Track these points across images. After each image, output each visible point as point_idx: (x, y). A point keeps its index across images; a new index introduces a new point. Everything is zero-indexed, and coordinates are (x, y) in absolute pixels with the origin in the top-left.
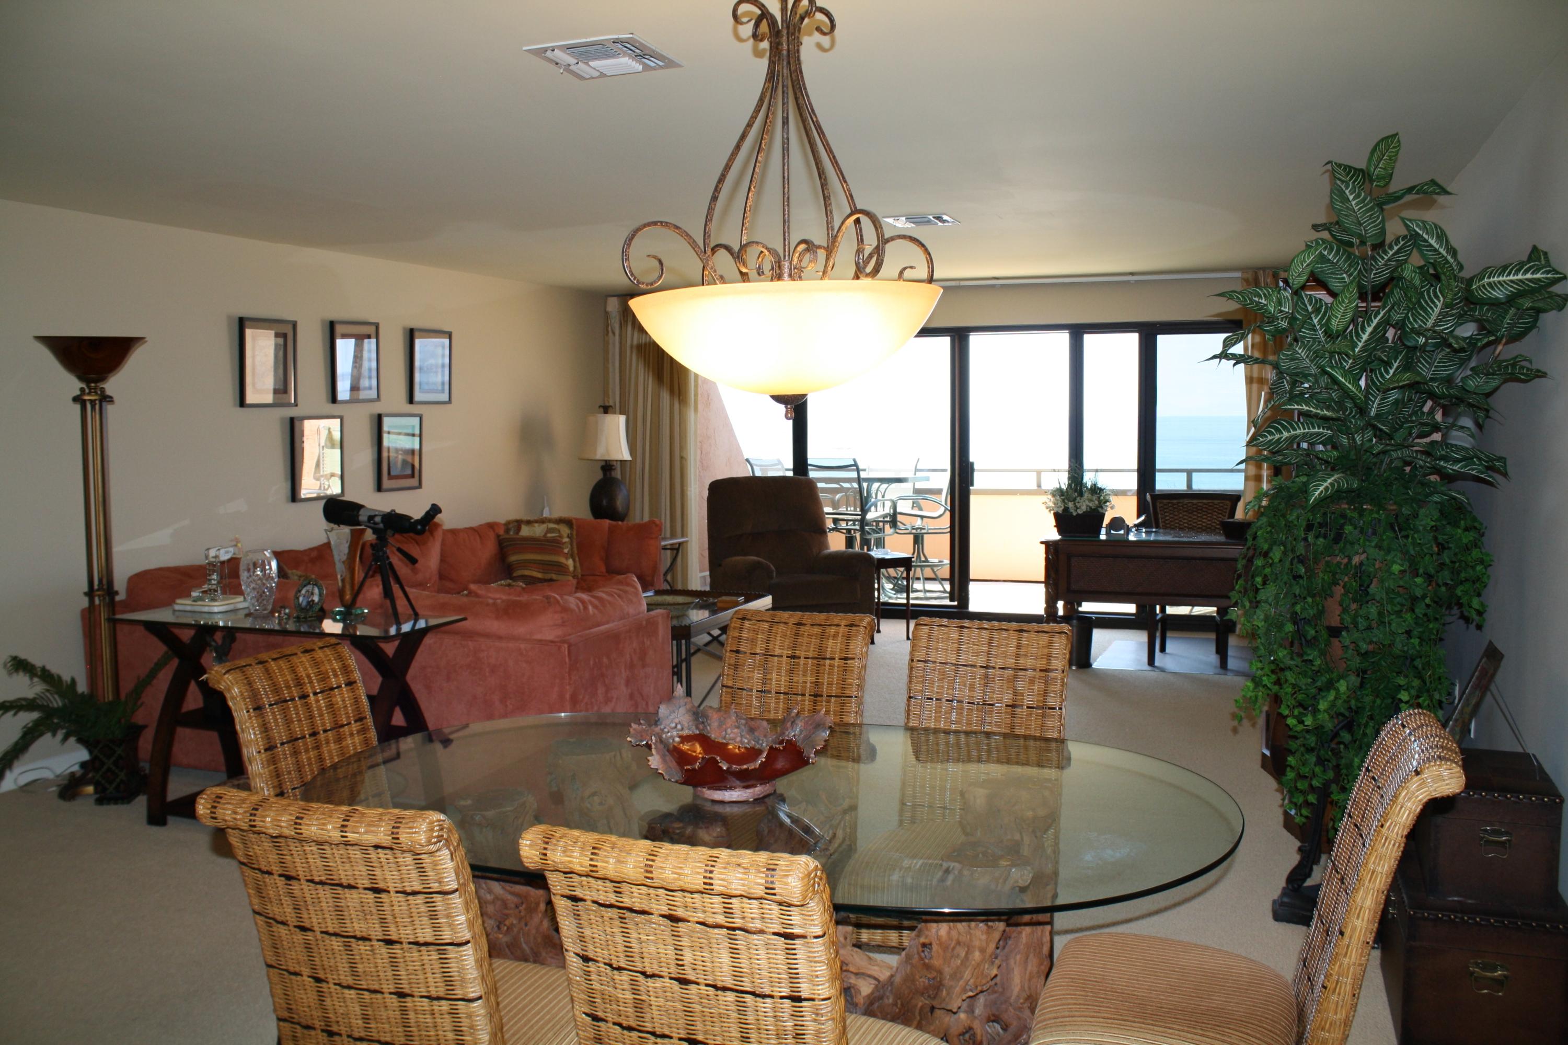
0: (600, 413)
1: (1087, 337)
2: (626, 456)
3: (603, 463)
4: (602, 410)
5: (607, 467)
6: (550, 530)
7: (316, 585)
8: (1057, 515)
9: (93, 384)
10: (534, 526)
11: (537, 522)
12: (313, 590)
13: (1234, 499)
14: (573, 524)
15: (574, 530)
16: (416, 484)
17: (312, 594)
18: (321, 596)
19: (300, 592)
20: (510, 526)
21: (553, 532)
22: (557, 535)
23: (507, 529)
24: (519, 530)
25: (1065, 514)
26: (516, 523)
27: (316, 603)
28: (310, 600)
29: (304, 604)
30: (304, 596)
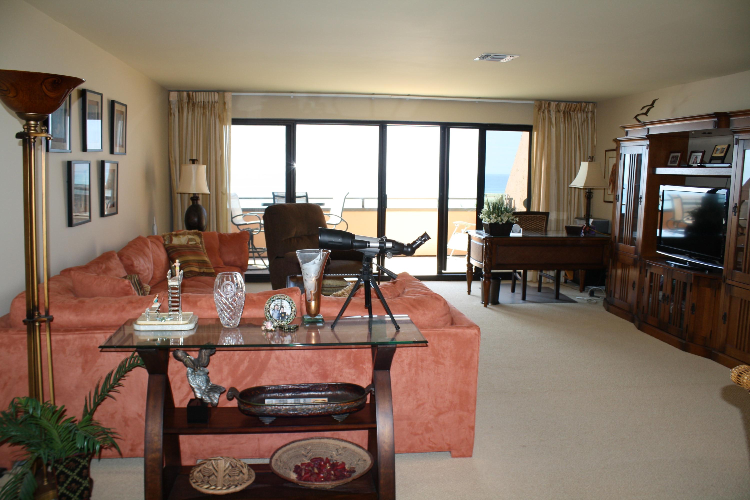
0: (190, 164)
1: (453, 131)
2: (207, 191)
3: (192, 196)
4: (191, 162)
5: (195, 198)
6: (190, 240)
7: (284, 299)
8: (491, 224)
9: (32, 123)
10: (180, 238)
11: (181, 235)
12: (282, 304)
13: (546, 214)
14: (202, 235)
15: (203, 239)
16: (115, 211)
17: (282, 307)
18: (292, 308)
19: (269, 306)
20: (165, 238)
21: (192, 241)
22: (194, 243)
23: (165, 240)
24: (171, 240)
25: (496, 224)
26: (168, 236)
27: (288, 315)
28: (280, 312)
29: (275, 316)
30: (274, 310)
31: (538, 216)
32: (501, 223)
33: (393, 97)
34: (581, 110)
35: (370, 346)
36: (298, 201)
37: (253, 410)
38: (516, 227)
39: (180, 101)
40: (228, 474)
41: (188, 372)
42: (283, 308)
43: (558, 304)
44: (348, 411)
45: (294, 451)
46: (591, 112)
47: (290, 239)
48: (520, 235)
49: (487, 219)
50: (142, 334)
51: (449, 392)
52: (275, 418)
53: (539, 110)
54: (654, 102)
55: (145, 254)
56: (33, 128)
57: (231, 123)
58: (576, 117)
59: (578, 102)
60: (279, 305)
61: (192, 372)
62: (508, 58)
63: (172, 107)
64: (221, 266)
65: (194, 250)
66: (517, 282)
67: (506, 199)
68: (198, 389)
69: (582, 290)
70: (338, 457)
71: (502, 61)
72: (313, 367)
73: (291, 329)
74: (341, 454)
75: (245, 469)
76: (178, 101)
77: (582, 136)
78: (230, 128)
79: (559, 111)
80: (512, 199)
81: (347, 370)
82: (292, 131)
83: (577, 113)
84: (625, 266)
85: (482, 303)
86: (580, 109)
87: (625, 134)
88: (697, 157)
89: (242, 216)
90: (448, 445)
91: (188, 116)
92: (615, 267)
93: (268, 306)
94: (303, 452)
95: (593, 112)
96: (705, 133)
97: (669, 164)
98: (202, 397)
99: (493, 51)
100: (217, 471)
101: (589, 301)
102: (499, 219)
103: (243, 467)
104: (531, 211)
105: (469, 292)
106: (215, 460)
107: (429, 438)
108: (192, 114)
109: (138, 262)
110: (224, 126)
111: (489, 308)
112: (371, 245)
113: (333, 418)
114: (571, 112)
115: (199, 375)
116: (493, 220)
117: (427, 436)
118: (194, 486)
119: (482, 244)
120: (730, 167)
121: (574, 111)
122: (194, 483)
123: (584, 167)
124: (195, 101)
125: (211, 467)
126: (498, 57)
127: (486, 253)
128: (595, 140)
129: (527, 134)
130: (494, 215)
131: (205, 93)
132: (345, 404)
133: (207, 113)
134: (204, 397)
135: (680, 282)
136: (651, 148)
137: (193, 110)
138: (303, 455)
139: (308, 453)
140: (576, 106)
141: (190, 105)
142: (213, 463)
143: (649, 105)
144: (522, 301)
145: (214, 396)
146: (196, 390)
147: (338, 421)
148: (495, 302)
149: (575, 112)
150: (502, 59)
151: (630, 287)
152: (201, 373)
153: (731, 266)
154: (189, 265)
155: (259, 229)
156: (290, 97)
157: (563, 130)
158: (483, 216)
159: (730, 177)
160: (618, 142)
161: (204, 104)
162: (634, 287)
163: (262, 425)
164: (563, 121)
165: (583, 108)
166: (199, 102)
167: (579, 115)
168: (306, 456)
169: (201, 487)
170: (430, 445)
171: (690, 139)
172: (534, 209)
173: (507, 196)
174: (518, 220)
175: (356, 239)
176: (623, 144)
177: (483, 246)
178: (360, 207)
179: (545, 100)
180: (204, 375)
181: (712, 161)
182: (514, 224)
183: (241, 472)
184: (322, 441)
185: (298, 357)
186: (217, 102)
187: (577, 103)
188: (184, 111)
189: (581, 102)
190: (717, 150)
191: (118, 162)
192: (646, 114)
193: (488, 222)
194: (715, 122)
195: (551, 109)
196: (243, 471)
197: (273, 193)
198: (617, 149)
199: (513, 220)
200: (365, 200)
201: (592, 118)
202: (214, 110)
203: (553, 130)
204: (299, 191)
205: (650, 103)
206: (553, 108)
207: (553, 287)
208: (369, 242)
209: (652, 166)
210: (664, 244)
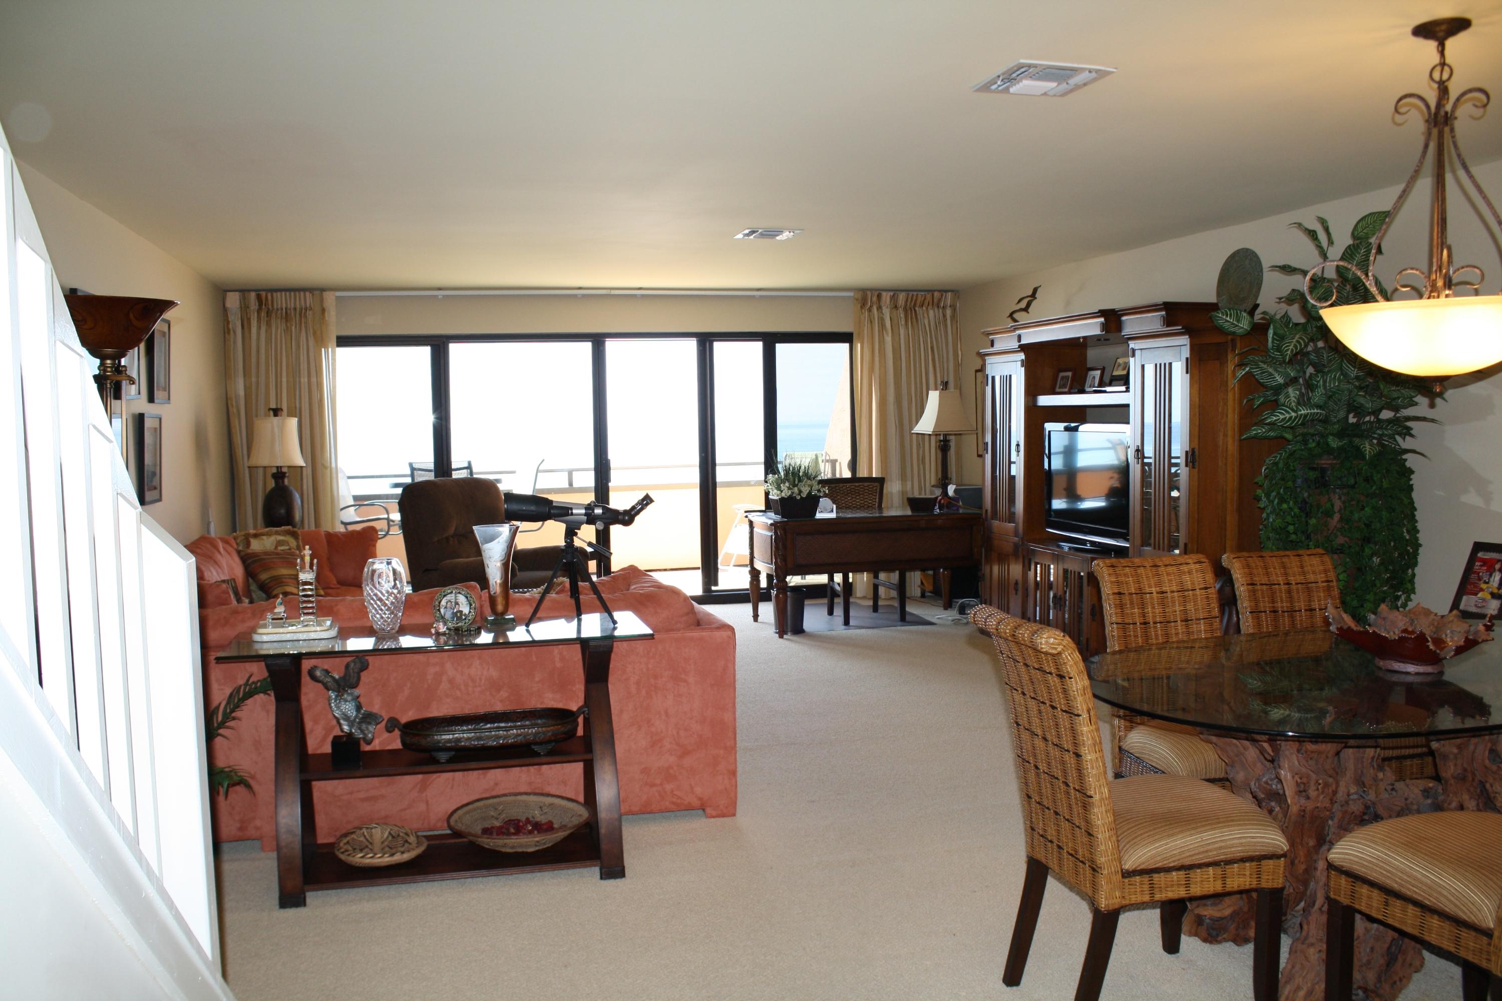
0: (269, 416)
1: (717, 345)
2: (299, 462)
3: (275, 471)
4: (270, 413)
5: (279, 475)
6: (279, 543)
7: (459, 593)
8: (782, 499)
9: (109, 362)
10: (263, 540)
11: (263, 535)
12: (456, 599)
13: (881, 481)
14: (298, 535)
15: (300, 541)
16: (158, 497)
17: (457, 603)
18: (471, 605)
19: (440, 603)
20: (238, 541)
21: (283, 545)
22: (287, 547)
23: (237, 544)
24: (248, 544)
25: (791, 498)
26: (243, 537)
27: (465, 615)
28: (455, 611)
29: (448, 615)
30: (446, 608)
31: (866, 484)
32: (798, 498)
33: (613, 292)
34: (933, 305)
35: (578, 642)
36: (456, 475)
37: (423, 742)
38: (825, 502)
39: (244, 307)
40: (388, 846)
41: (330, 697)
42: (459, 605)
43: (903, 628)
44: (553, 738)
45: (479, 811)
46: (950, 306)
47: (447, 539)
48: (833, 515)
49: (775, 491)
50: (265, 646)
51: (697, 722)
52: (453, 753)
53: (863, 305)
54: (1035, 290)
55: (216, 563)
56: (109, 369)
57: (335, 344)
58: (926, 315)
59: (928, 291)
60: (453, 601)
61: (337, 696)
62: (786, 235)
63: (230, 319)
64: (333, 586)
65: (288, 558)
66: (836, 600)
67: (823, 461)
68: (345, 720)
69: (948, 606)
70: (543, 817)
71: (778, 238)
72: (502, 693)
73: (471, 631)
74: (546, 813)
75: (411, 837)
76: (241, 307)
77: (938, 347)
78: (334, 353)
79: (896, 307)
80: (836, 461)
81: (550, 695)
82: (442, 354)
83: (927, 309)
84: (1003, 559)
85: (776, 633)
86: (931, 302)
87: (990, 343)
88: (1094, 378)
89: (353, 508)
90: (700, 799)
91: (259, 334)
92: (989, 561)
93: (437, 603)
94: (492, 813)
95: (953, 307)
96: (1099, 340)
97: (1058, 390)
98: (351, 731)
99: (763, 224)
100: (371, 844)
101: (956, 622)
102: (796, 490)
103: (408, 835)
104: (857, 476)
105: (756, 617)
106: (367, 828)
107: (672, 791)
108: (266, 331)
109: (210, 574)
110: (323, 349)
111: (786, 639)
112: (575, 511)
113: (533, 749)
114: (917, 309)
115: (346, 701)
116: (786, 493)
117: (669, 787)
118: (343, 857)
119: (770, 534)
120: (1127, 390)
121: (922, 306)
122: (343, 853)
123: (934, 397)
124: (270, 307)
125: (362, 839)
126: (770, 234)
127: (777, 548)
128: (960, 353)
129: (846, 346)
130: (787, 484)
131: (288, 293)
132: (549, 729)
133: (293, 328)
134: (353, 731)
135: (1075, 572)
136: (1028, 365)
137: (269, 324)
138: (493, 817)
139: (500, 814)
140: (925, 299)
141: (263, 314)
142: (366, 834)
143: (1028, 297)
144: (844, 627)
145: (367, 729)
146: (342, 722)
147: (539, 753)
148: (798, 630)
149: (924, 308)
150: (778, 235)
151: (1012, 592)
152: (349, 698)
153: (1138, 541)
154: (283, 582)
155: (385, 531)
156: (436, 297)
157: (905, 339)
158: (770, 487)
159: (1128, 406)
160: (983, 356)
161: (286, 312)
162: (1016, 590)
163: (436, 762)
164: (903, 322)
165: (935, 301)
166: (277, 309)
167: (931, 313)
168: (497, 819)
169: (354, 856)
170: (674, 800)
171: (1088, 349)
172: (863, 473)
173: (824, 455)
174: (827, 492)
175: (554, 504)
176: (989, 360)
177: (772, 536)
178: (566, 485)
179: (872, 290)
180: (352, 700)
181: (1114, 383)
182: (820, 497)
183: (406, 841)
184: (519, 798)
185: (480, 679)
186: (311, 309)
187: (926, 293)
188: (252, 325)
189: (931, 291)
190: (1119, 365)
191: (161, 415)
192: (1026, 309)
193: (778, 496)
194: (1102, 324)
195: (882, 304)
196: (409, 840)
197: (411, 465)
198: (982, 369)
199: (819, 491)
200: (574, 473)
201: (953, 317)
202: (306, 323)
203: (888, 339)
204: (458, 459)
205: (1030, 293)
206: (886, 302)
207: (896, 604)
208: (571, 509)
209: (1032, 391)
210: (1055, 517)
